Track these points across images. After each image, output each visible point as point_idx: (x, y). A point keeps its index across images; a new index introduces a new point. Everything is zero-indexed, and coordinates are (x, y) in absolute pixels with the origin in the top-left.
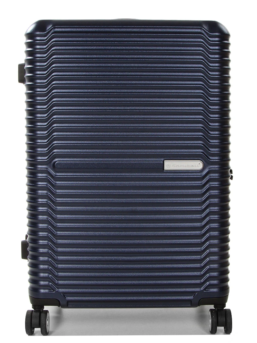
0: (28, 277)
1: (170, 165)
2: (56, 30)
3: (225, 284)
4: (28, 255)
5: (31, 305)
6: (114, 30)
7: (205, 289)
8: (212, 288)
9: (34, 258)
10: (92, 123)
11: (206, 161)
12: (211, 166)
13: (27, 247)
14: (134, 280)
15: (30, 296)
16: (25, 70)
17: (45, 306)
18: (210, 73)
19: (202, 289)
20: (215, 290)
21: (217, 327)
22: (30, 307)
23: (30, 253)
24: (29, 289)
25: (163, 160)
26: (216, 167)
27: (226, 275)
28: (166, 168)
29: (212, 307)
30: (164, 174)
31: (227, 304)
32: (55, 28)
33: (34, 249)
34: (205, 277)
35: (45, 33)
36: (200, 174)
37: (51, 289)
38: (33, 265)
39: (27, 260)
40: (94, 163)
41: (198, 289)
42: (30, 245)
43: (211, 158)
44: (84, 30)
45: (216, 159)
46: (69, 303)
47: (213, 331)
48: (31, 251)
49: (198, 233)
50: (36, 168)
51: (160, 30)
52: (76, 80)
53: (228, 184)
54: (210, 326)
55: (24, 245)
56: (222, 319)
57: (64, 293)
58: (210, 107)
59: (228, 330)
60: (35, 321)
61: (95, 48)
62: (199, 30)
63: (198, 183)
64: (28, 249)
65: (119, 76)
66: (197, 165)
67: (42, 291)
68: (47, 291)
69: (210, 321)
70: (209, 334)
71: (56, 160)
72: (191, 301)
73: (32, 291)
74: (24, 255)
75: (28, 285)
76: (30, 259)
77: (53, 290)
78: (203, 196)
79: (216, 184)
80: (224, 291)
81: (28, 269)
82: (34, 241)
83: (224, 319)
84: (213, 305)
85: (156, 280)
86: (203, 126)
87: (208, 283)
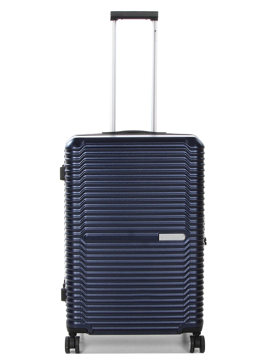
0: (66, 313)
1: (163, 237)
2: (87, 146)
3: (200, 318)
4: (66, 298)
5: (68, 333)
6: (125, 146)
7: (186, 322)
8: (191, 321)
9: (70, 300)
10: (110, 209)
11: (187, 234)
12: (191, 238)
13: (66, 293)
14: (138, 316)
15: (67, 326)
16: (65, 172)
17: (77, 334)
18: (191, 174)
19: (184, 322)
20: (194, 322)
21: (195, 348)
22: (67, 334)
23: (68, 297)
24: (66, 321)
25: (158, 234)
26: (194, 238)
27: (201, 312)
28: (160, 239)
29: (191, 334)
30: (159, 243)
31: (201, 332)
32: (86, 145)
33: (71, 294)
34: (186, 314)
35: (79, 148)
36: (183, 243)
37: (82, 321)
38: (69, 305)
39: (65, 302)
40: (112, 236)
41: (182, 322)
42: (68, 291)
43: (190, 232)
44: (105, 146)
45: (195, 233)
46: (94, 332)
47: (192, 351)
48: (68, 295)
49: (181, 283)
50: (72, 240)
51: (157, 145)
52: (100, 180)
53: (203, 250)
54: (190, 347)
55: (63, 292)
56: (198, 343)
57: (91, 324)
58: (190, 197)
59: (202, 350)
60: (72, 343)
61: (112, 158)
62: (183, 145)
63: (182, 249)
64: (66, 294)
65: (129, 177)
66: (181, 237)
67: (76, 323)
68: (79, 323)
69: (190, 344)
70: (189, 353)
71: (86, 234)
72: (177, 331)
73: (69, 323)
74: (63, 299)
75: (66, 319)
76: (67, 301)
77: (83, 322)
78: (185, 258)
79: (194, 255)
80: (200, 323)
81: (66, 308)
82: (70, 289)
83: (200, 342)
84: (192, 333)
85: (153, 316)
86: (185, 210)
87: (188, 318)
